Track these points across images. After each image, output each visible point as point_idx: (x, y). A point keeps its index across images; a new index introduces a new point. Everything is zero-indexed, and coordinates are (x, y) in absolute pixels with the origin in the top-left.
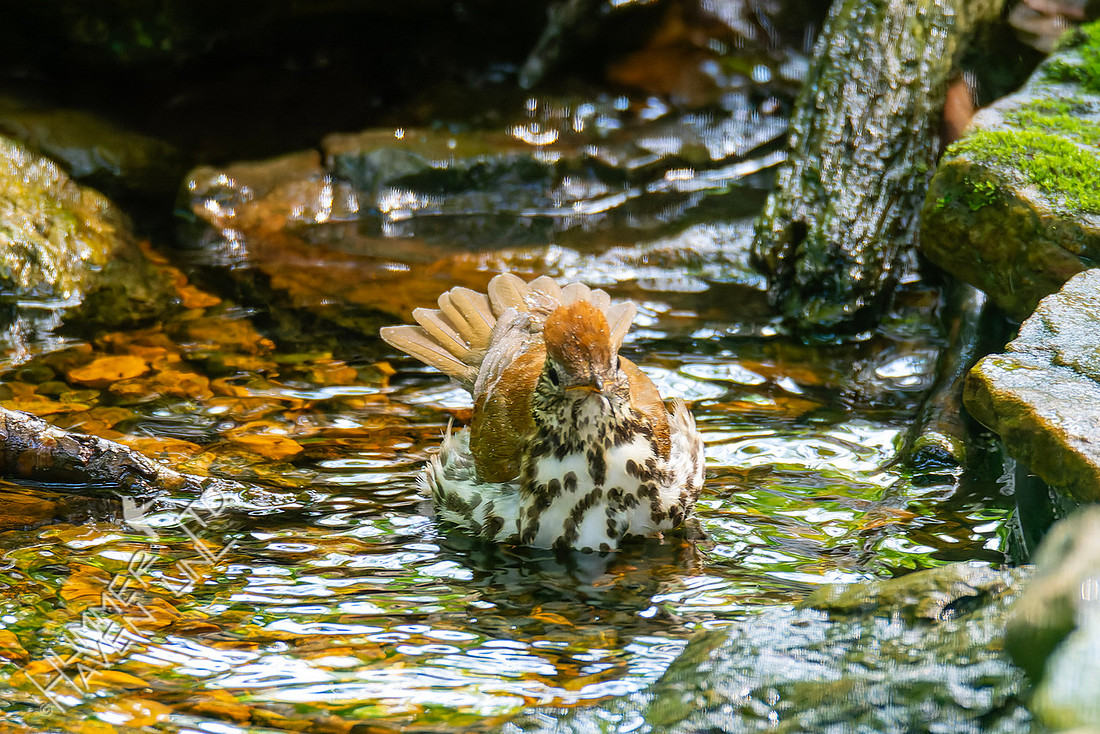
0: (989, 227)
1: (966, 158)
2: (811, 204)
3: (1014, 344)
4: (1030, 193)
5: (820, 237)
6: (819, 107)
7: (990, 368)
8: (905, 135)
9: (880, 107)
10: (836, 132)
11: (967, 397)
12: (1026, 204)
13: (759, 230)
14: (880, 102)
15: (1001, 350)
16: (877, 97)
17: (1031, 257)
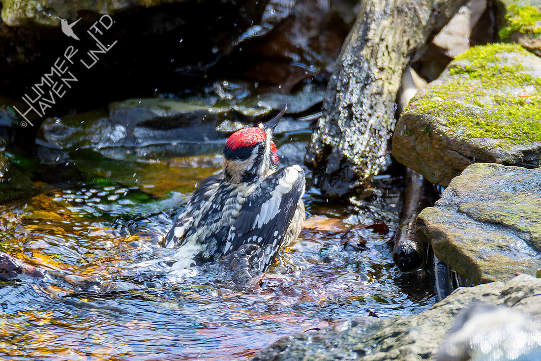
2: (333, 136)
3: (439, 202)
5: (338, 152)
6: (338, 89)
7: (427, 214)
9: (367, 89)
13: (308, 149)
14: (367, 87)
15: (433, 205)
16: (366, 85)
17: (446, 158)
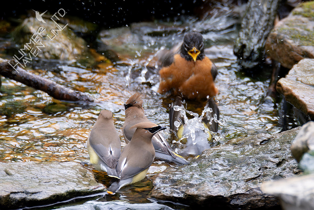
0: (281, 48)
1: (276, 33)
3: (287, 76)
4: (290, 41)
5: (249, 48)
7: (282, 81)
8: (268, 25)
10: (252, 24)
11: (277, 87)
12: (289, 43)
13: (235, 46)
15: (284, 77)
17: (290, 55)
